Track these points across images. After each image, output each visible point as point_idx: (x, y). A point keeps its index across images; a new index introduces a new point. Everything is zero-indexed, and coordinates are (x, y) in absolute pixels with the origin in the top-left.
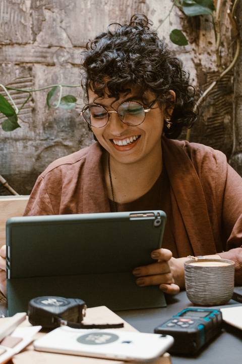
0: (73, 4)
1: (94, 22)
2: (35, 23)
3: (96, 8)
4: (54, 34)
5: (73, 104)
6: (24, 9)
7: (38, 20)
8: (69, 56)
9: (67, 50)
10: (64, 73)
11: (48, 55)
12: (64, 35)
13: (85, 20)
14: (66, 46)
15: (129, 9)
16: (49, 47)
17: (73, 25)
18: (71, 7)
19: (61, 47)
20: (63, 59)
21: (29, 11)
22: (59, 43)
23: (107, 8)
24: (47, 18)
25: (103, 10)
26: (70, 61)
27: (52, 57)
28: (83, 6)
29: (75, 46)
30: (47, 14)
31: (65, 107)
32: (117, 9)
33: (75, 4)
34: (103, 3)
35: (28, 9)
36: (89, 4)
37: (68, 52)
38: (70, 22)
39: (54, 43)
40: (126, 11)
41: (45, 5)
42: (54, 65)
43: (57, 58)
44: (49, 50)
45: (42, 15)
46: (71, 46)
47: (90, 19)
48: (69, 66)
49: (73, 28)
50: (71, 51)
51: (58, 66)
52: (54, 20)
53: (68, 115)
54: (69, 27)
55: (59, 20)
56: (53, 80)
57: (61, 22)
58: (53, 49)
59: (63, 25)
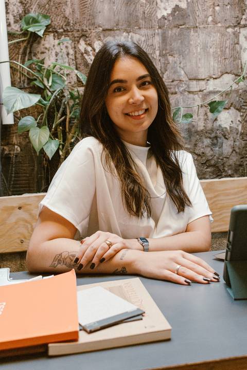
0: (188, 50)
1: (203, 61)
2: (163, 66)
3: (204, 51)
4: (175, 72)
5: (191, 119)
6: (155, 57)
7: (164, 63)
8: (186, 86)
9: (185, 82)
10: (183, 99)
11: (172, 87)
12: (183, 72)
13: (196, 61)
14: (184, 80)
15: (227, 50)
16: (173, 81)
17: (188, 64)
18: (186, 52)
19: (180, 81)
20: (182, 89)
21: (158, 58)
22: (179, 78)
23: (212, 51)
24: (170, 62)
25: (208, 52)
26: (187, 90)
27: (175, 88)
28: (195, 51)
29: (190, 79)
30: (170, 58)
31: (185, 121)
32: (219, 50)
33: (189, 50)
34: (209, 47)
35: (158, 57)
36: (199, 49)
37: (185, 84)
38: (186, 63)
39: (176, 79)
40: (225, 51)
41: (169, 53)
42: (176, 93)
43: (178, 88)
44: (172, 83)
45: (167, 59)
46: (187, 79)
47: (200, 59)
48: (186, 93)
49: (188, 67)
50: (188, 83)
51: (179, 93)
52: (175, 63)
53: (186, 127)
54: (186, 66)
55: (178, 62)
56: (175, 104)
57: (180, 63)
58: (175, 83)
59: (182, 65)
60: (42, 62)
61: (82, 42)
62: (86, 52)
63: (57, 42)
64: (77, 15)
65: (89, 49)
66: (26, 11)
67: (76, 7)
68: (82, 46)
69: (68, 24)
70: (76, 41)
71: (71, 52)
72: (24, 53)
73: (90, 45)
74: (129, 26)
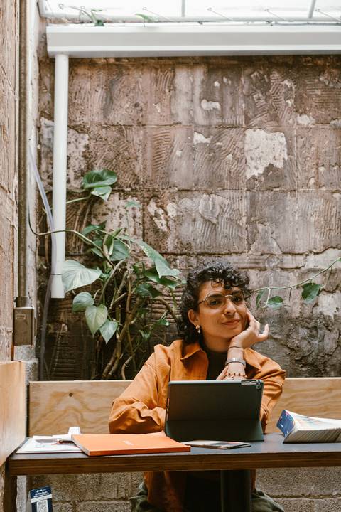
0: (282, 218)
1: (301, 232)
2: (250, 235)
3: (303, 220)
4: (266, 243)
5: (280, 304)
6: (241, 224)
7: (252, 232)
8: (279, 261)
9: (277, 256)
10: (274, 276)
11: (260, 261)
12: (275, 244)
13: (293, 231)
14: (276, 253)
15: (333, 219)
16: (262, 255)
17: (282, 235)
18: (280, 220)
19: (272, 254)
20: (273, 264)
21: (244, 226)
22: (269, 250)
23: (313, 219)
24: (260, 231)
25: (308, 223)
26: (279, 265)
27: (264, 263)
28: (291, 219)
29: (284, 253)
30: (260, 227)
31: (273, 306)
32: (322, 219)
33: (284, 217)
34: (310, 215)
35: (244, 224)
36: (297, 216)
37: (278, 258)
38: (279, 233)
39: (266, 251)
40: (330, 221)
41: (258, 220)
42: (265, 269)
43: (268, 263)
44: (261, 257)
45: (256, 228)
46: (281, 253)
47: (297, 229)
48: (279, 270)
49: (282, 238)
50: (280, 257)
51: (269, 270)
52: (266, 232)
53: (278, 312)
54: (280, 237)
55: (270, 232)
56: (264, 282)
57: (272, 233)
58: (265, 257)
59: (274, 235)
60: (103, 226)
61: (152, 204)
62: (157, 215)
63: (122, 202)
64: (149, 172)
65: (160, 211)
66: (90, 167)
67: (148, 163)
68: (152, 208)
69: (137, 182)
70: (145, 202)
71: (139, 214)
72: (83, 214)
73: (161, 207)
74: (211, 186)
